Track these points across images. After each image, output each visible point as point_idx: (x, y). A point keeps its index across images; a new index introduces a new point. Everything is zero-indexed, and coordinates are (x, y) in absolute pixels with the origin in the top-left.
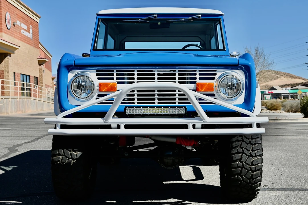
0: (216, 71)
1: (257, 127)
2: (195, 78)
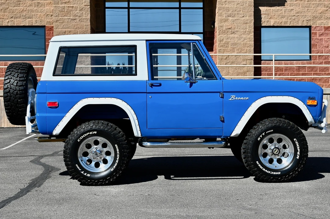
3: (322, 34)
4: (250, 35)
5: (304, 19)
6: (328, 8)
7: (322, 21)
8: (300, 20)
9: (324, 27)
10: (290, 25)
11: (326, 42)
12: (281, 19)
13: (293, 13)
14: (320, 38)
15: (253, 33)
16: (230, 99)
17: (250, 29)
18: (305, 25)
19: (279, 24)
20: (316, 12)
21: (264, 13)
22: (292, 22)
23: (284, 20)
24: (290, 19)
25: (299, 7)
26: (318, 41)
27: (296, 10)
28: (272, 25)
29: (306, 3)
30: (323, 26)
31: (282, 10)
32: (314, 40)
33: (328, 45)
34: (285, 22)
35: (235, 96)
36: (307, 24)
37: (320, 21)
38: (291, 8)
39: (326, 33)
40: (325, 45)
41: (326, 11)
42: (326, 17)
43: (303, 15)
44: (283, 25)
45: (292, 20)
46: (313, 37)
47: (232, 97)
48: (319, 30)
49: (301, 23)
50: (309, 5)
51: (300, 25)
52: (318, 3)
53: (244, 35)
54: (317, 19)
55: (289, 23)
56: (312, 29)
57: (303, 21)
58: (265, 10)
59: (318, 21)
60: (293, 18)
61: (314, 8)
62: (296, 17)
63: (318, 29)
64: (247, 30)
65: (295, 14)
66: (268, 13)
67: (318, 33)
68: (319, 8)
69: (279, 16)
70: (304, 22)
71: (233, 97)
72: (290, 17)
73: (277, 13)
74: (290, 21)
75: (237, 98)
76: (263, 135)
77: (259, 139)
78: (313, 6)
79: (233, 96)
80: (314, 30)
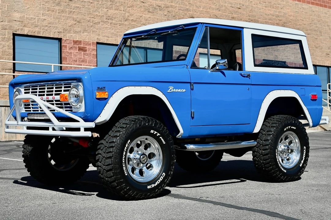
0: (71, 84)
1: (85, 131)
2: (61, 91)
3: (71, 48)
4: (9, 42)
5: (56, 31)
6: (77, 21)
7: (71, 34)
8: (52, 32)
9: (74, 41)
10: (43, 36)
11: (75, 56)
12: (34, 28)
13: (45, 23)
14: (70, 51)
15: (12, 41)
17: (9, 35)
18: (56, 37)
19: (32, 34)
20: (66, 25)
21: (19, 19)
22: (44, 32)
23: (37, 29)
24: (43, 29)
25: (51, 18)
26: (68, 54)
27: (48, 21)
28: (25, 34)
29: (57, 14)
30: (72, 39)
31: (35, 19)
32: (65, 53)
33: (77, 59)
34: (39, 32)
36: (58, 36)
37: (70, 34)
38: (44, 18)
39: (75, 47)
40: (74, 59)
41: (75, 24)
42: (75, 31)
43: (55, 27)
44: (36, 35)
45: (44, 30)
46: (64, 49)
48: (68, 44)
49: (53, 35)
50: (59, 16)
51: (52, 37)
52: (67, 15)
53: (3, 42)
54: (66, 32)
55: (42, 33)
56: (63, 41)
57: (55, 32)
58: (20, 17)
59: (67, 34)
60: (46, 28)
61: (64, 20)
62: (48, 28)
63: (68, 42)
64: (6, 36)
65: (47, 25)
66: (22, 21)
67: (68, 46)
68: (68, 21)
69: (32, 24)
70: (55, 34)
72: (43, 27)
73: (30, 21)
74: (43, 31)
78: (63, 18)
80: (64, 43)
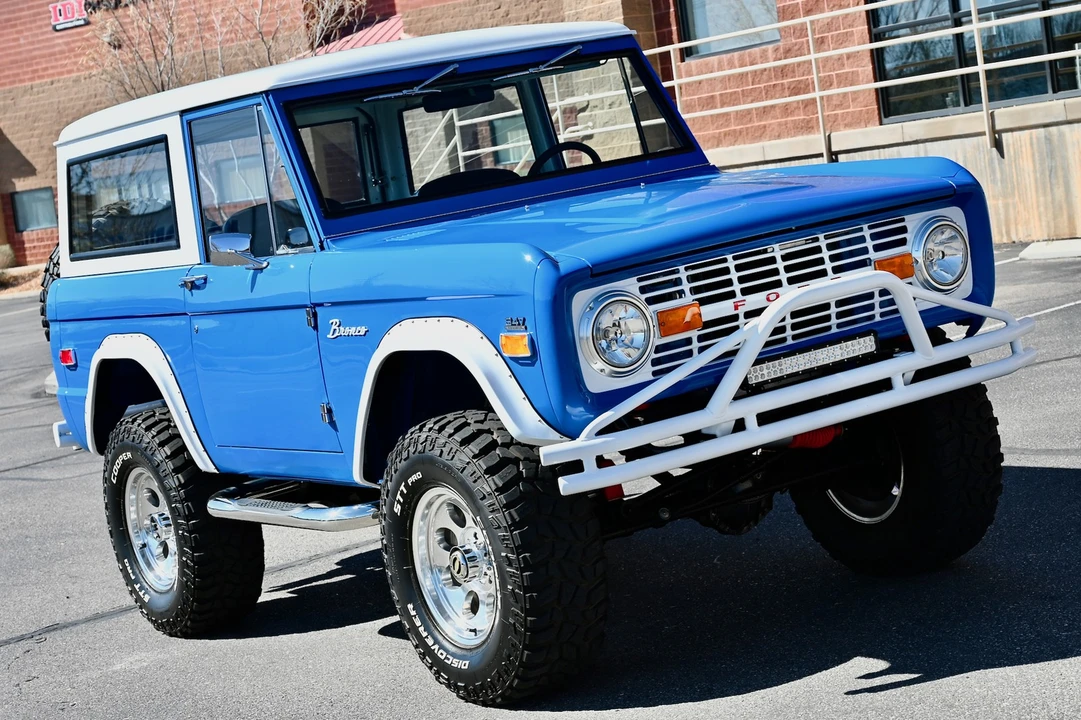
16: (330, 336)
35: (337, 321)
47: (334, 327)
71: (336, 326)
75: (341, 328)
76: (402, 493)
77: (397, 509)
79: (334, 321)
